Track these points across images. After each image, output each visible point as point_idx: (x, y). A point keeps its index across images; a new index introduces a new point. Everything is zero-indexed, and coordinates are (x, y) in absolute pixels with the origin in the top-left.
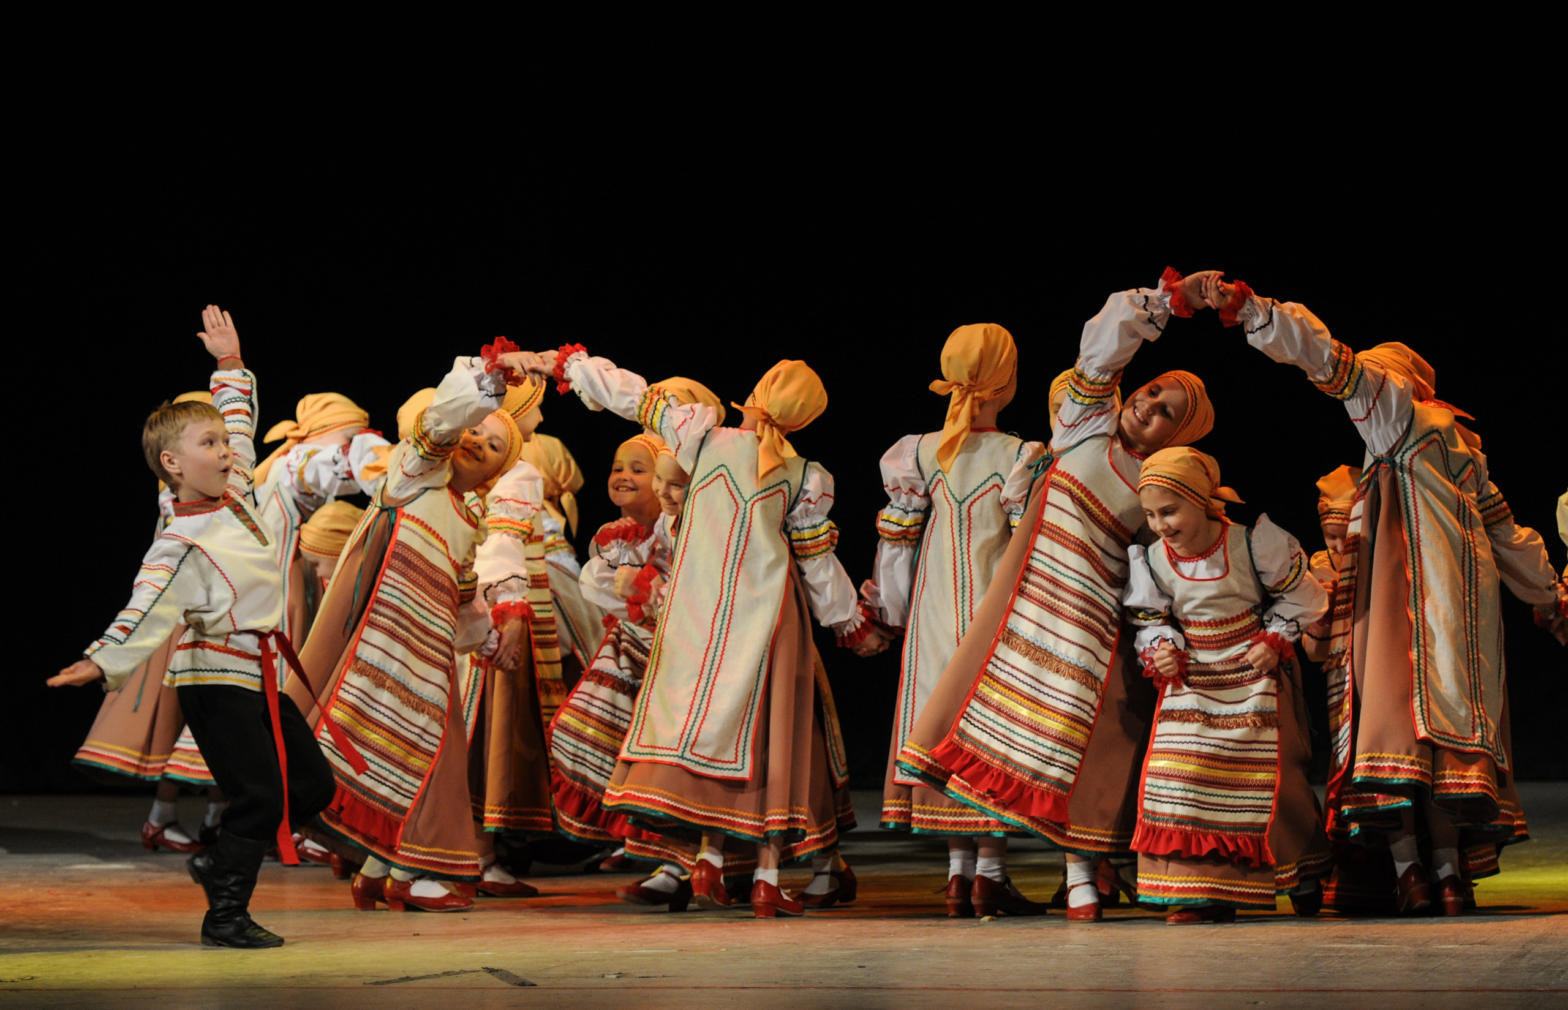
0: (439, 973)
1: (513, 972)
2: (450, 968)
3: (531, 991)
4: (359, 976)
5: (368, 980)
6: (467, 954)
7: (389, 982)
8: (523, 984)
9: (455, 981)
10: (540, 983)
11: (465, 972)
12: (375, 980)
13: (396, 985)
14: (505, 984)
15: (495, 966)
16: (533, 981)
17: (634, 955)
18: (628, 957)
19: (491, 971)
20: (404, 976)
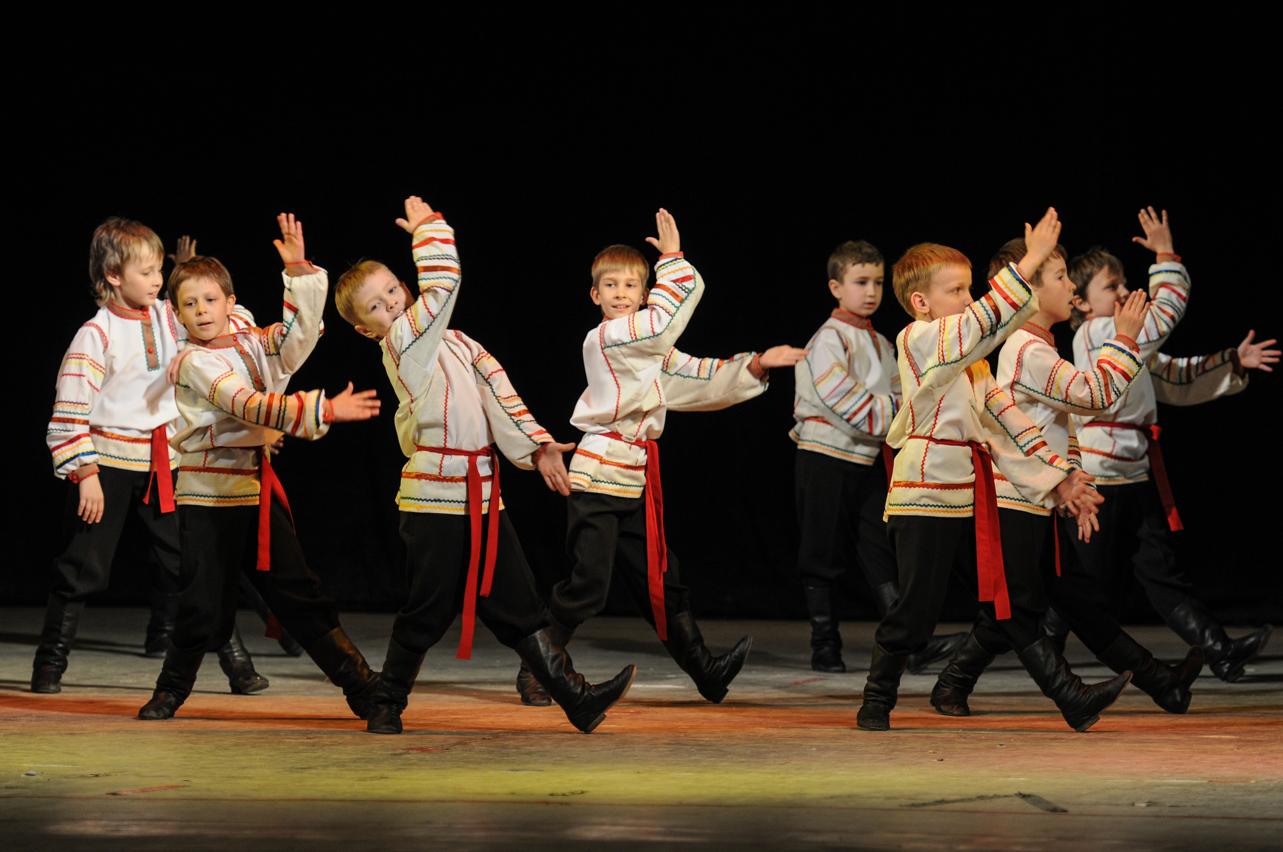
0: (974, 797)
1: (1047, 798)
2: (984, 792)
3: (1063, 817)
4: (895, 798)
5: (903, 802)
6: (1001, 780)
7: (924, 804)
8: (1055, 810)
9: (989, 805)
10: (1072, 809)
11: (998, 797)
12: (912, 801)
13: (932, 807)
14: (1036, 810)
15: (1028, 791)
16: (1065, 807)
17: (1164, 785)
18: (1158, 786)
19: (1024, 796)
20: (939, 799)
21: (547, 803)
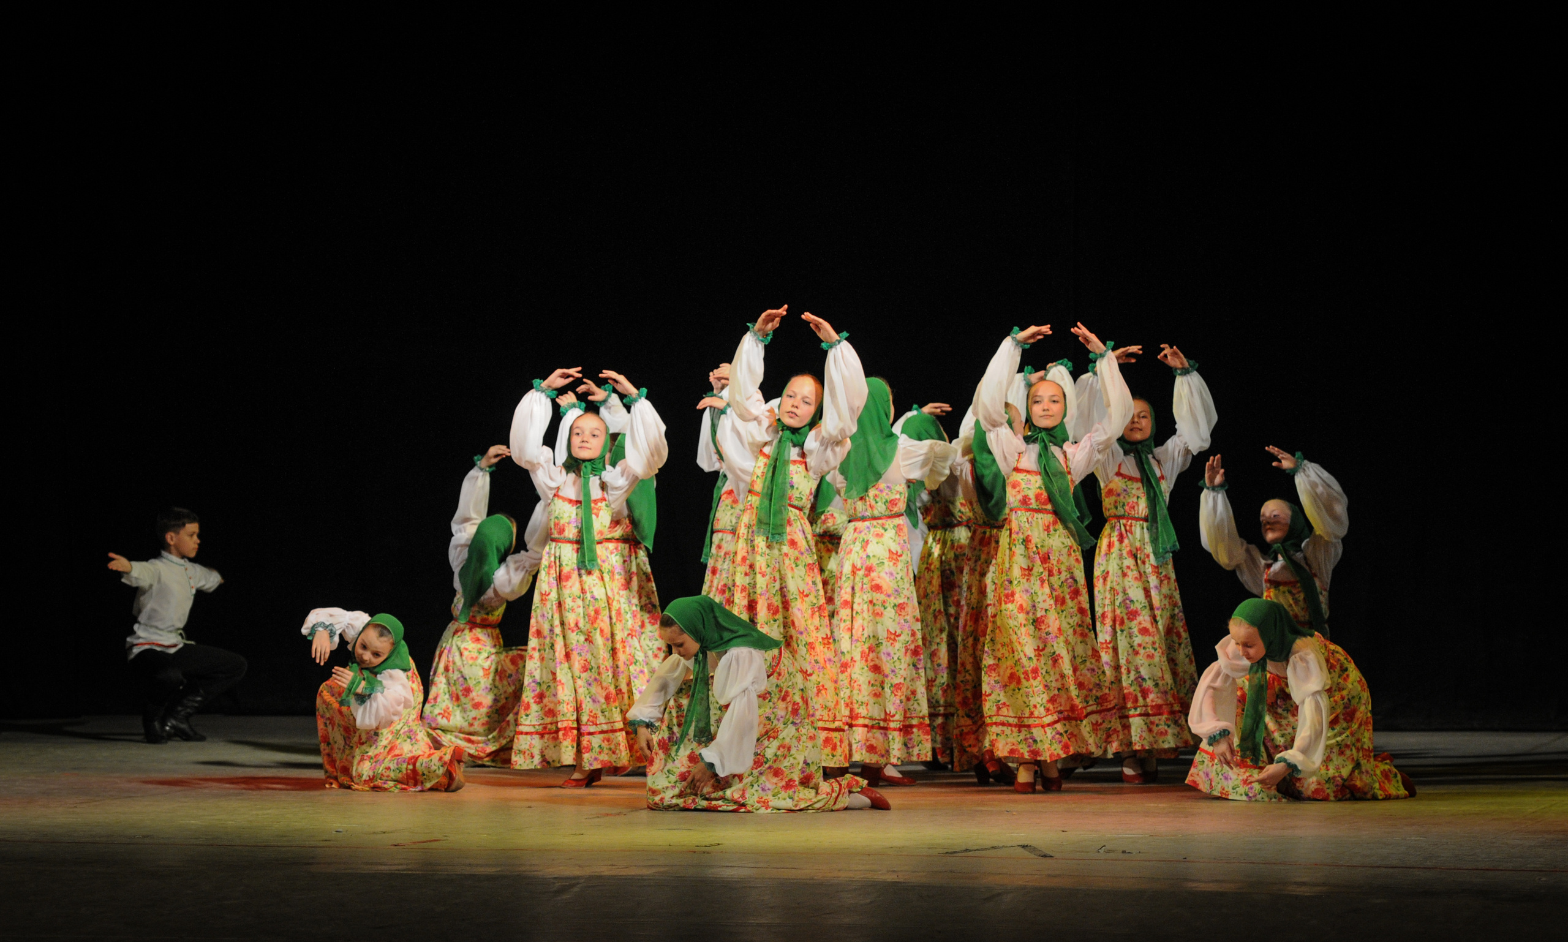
0: (989, 847)
1: (1039, 848)
2: (995, 844)
3: (1049, 860)
4: (935, 848)
5: (941, 851)
6: (1007, 835)
7: (955, 852)
8: (1045, 856)
9: (999, 853)
10: (1056, 855)
11: (1006, 847)
12: (946, 850)
13: (960, 854)
14: (1032, 856)
16: (1051, 854)
17: (1120, 839)
19: (1024, 847)
21: (695, 852)
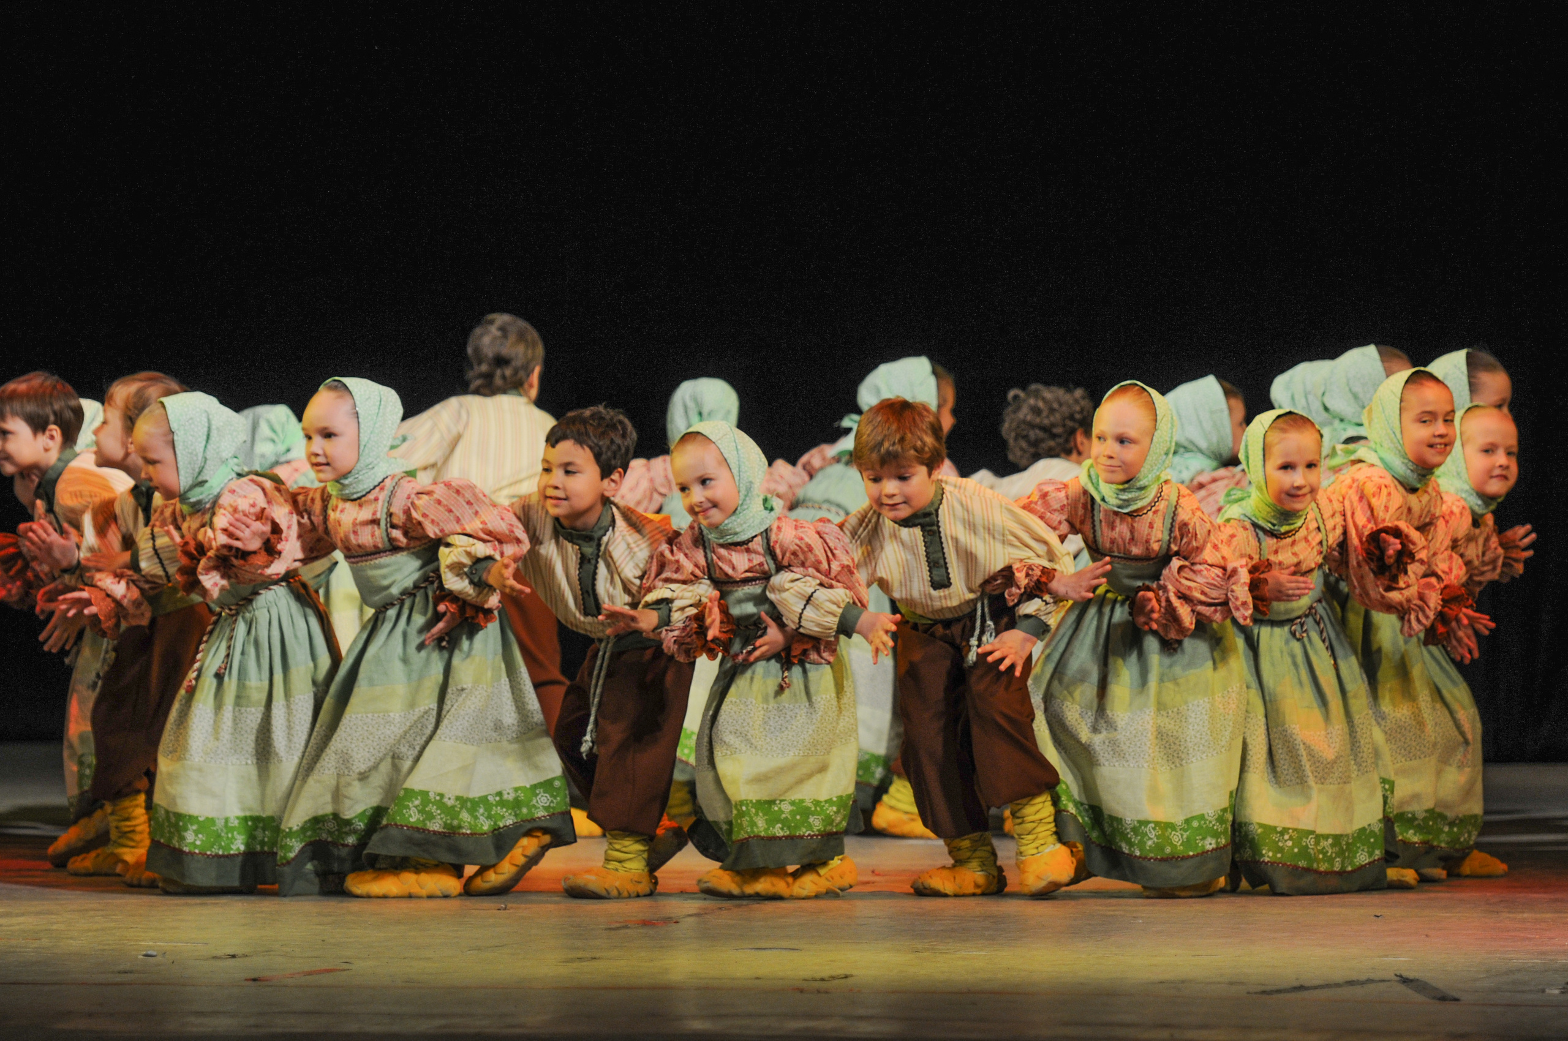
0: (1341, 981)
1: (1434, 982)
2: (1354, 976)
3: (1456, 1006)
4: (1242, 983)
5: (1252, 987)
6: (1376, 960)
7: (1279, 991)
8: (1443, 998)
9: (1359, 991)
10: (1462, 996)
11: (1372, 981)
12: (1262, 987)
13: (1290, 994)
14: (1422, 997)
15: (1411, 975)
16: (1456, 995)
19: (1405, 981)
20: (1296, 984)
